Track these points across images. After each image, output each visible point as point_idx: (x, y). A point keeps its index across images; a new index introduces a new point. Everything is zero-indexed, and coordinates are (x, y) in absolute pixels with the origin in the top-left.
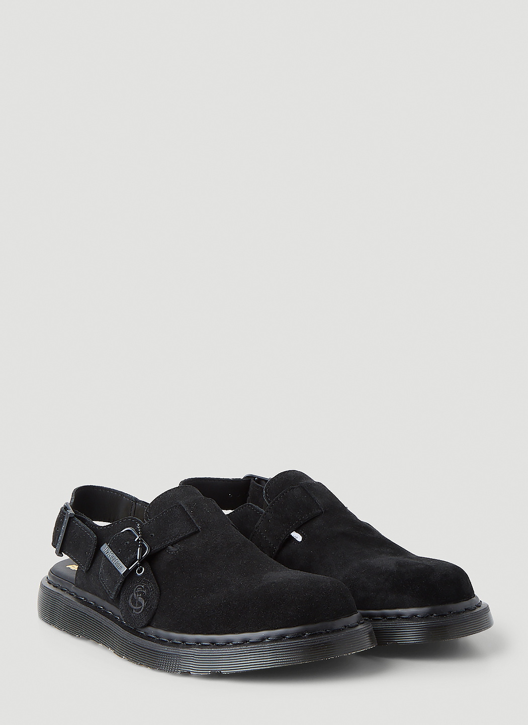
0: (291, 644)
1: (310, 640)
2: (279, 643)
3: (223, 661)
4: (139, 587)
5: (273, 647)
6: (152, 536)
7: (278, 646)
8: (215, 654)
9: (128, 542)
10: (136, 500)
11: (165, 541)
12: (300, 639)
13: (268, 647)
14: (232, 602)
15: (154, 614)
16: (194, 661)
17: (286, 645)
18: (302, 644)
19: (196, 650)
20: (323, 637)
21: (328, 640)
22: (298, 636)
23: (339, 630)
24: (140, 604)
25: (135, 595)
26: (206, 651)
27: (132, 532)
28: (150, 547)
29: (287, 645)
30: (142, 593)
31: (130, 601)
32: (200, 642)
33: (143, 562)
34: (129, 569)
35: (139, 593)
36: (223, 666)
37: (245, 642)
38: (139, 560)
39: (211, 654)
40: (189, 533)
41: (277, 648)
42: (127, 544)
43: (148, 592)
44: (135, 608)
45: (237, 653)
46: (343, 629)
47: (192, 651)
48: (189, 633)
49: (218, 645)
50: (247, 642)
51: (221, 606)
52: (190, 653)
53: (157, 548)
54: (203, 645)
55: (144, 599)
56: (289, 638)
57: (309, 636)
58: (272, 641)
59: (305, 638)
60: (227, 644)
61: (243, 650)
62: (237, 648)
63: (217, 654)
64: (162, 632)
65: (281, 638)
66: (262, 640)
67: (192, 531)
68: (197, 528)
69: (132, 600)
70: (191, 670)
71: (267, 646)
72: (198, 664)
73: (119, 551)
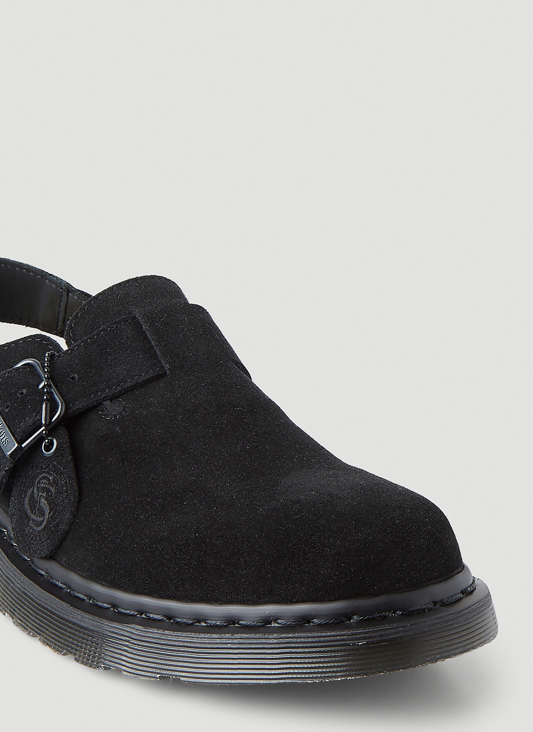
0: (322, 639)
1: (360, 634)
2: (296, 635)
3: (186, 659)
4: (44, 478)
5: (284, 641)
6: (73, 378)
7: (295, 640)
8: (170, 643)
9: (24, 391)
10: (69, 289)
11: (97, 392)
12: (340, 629)
13: (275, 641)
14: (211, 539)
15: (64, 539)
16: (130, 650)
17: (310, 640)
18: (343, 640)
19: (136, 630)
20: (387, 626)
21: (396, 633)
22: (338, 621)
23: (421, 612)
24: (42, 513)
25: (35, 490)
26: (154, 633)
27: (36, 370)
28: (66, 403)
29: (314, 640)
30: (48, 491)
31: (27, 500)
32: (146, 613)
33: (52, 429)
34: (23, 446)
35: (44, 489)
36: (185, 669)
37: (231, 625)
38: (46, 425)
39: (162, 642)
40: (145, 377)
41: (293, 645)
42: (22, 393)
43: (59, 492)
44: (33, 516)
45: (214, 646)
46: (430, 610)
47: (128, 629)
48: (126, 590)
49: (178, 623)
50: (234, 623)
51: (189, 545)
52: (123, 633)
53: (79, 405)
54: (149, 619)
55: (50, 505)
56: (318, 625)
57: (361, 624)
58: (286, 628)
59: (350, 627)
60: (195, 624)
61: (224, 641)
62: (214, 636)
63: (173, 643)
64: (75, 579)
65: (302, 622)
66: (264, 624)
67: (151, 374)
68: (162, 367)
69: (30, 500)
70: (124, 668)
71: (273, 638)
72: (137, 657)
73: (8, 407)
